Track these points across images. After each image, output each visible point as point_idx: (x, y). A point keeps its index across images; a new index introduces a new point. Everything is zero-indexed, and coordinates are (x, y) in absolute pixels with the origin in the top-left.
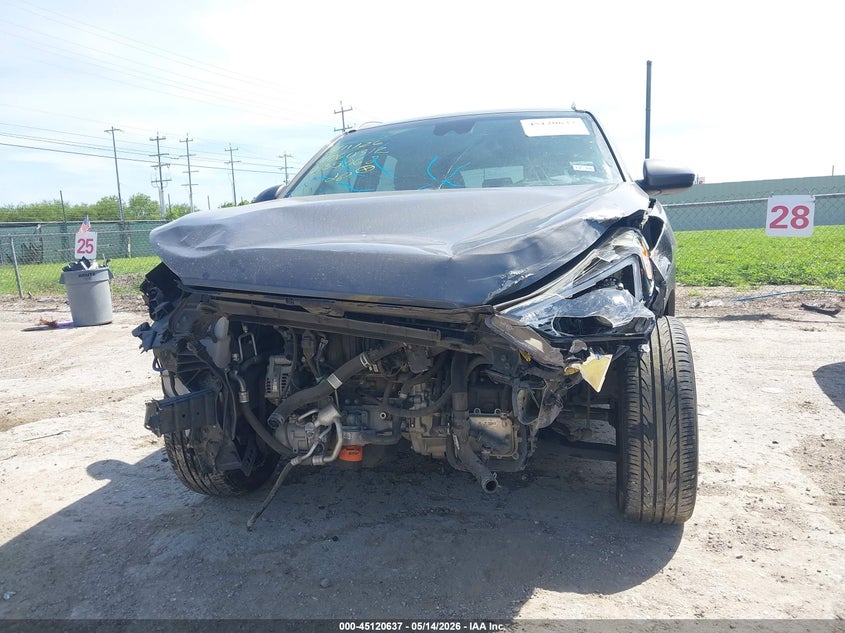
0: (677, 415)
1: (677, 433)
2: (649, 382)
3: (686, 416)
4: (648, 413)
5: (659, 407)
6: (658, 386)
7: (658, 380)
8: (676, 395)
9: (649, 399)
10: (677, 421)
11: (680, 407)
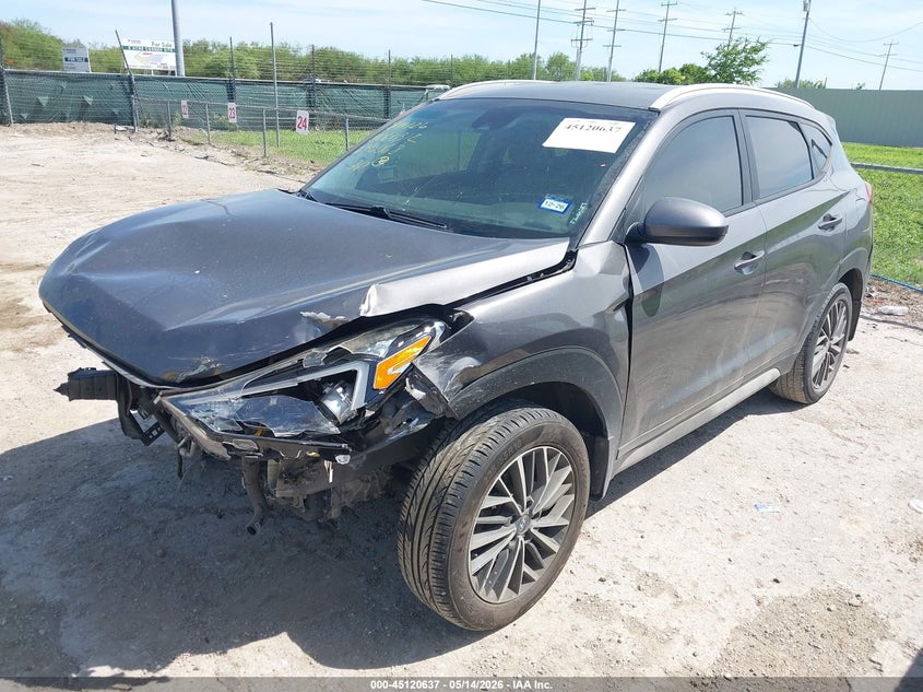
0: (432, 527)
1: (429, 545)
2: (426, 482)
3: (440, 532)
4: (413, 513)
5: (422, 512)
6: (430, 490)
7: (434, 484)
8: (439, 506)
9: (419, 502)
10: (431, 533)
11: (437, 521)
